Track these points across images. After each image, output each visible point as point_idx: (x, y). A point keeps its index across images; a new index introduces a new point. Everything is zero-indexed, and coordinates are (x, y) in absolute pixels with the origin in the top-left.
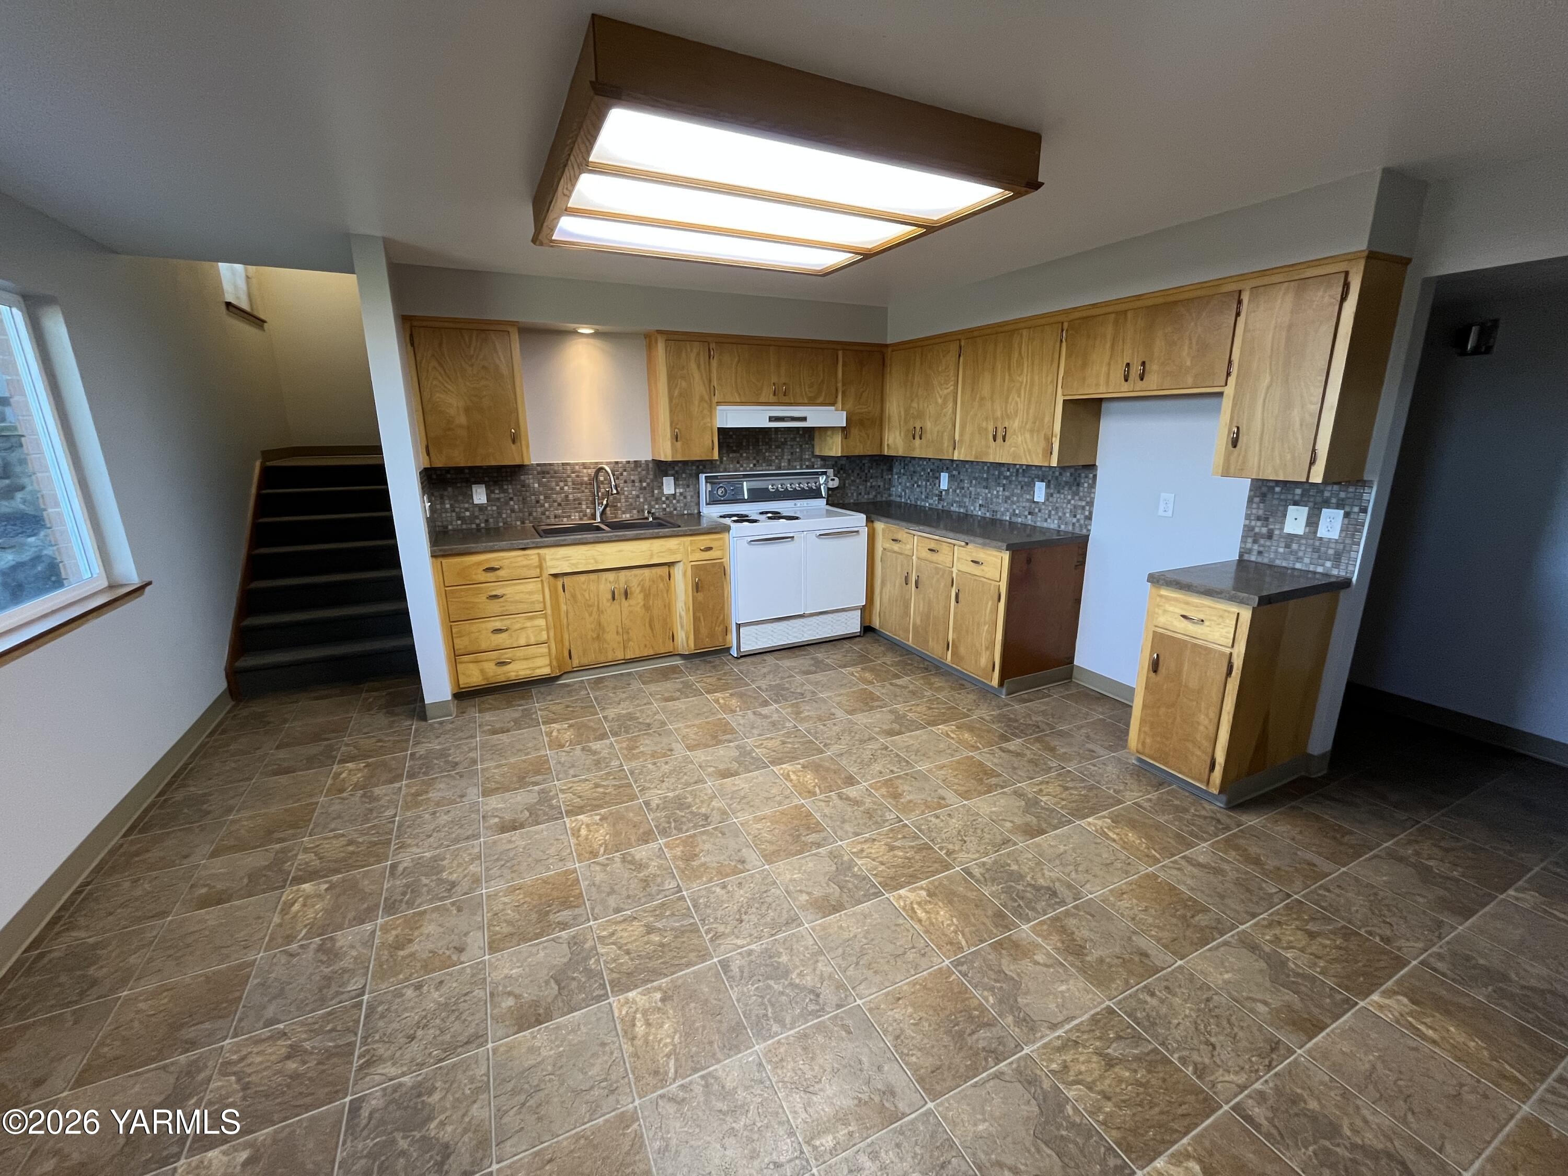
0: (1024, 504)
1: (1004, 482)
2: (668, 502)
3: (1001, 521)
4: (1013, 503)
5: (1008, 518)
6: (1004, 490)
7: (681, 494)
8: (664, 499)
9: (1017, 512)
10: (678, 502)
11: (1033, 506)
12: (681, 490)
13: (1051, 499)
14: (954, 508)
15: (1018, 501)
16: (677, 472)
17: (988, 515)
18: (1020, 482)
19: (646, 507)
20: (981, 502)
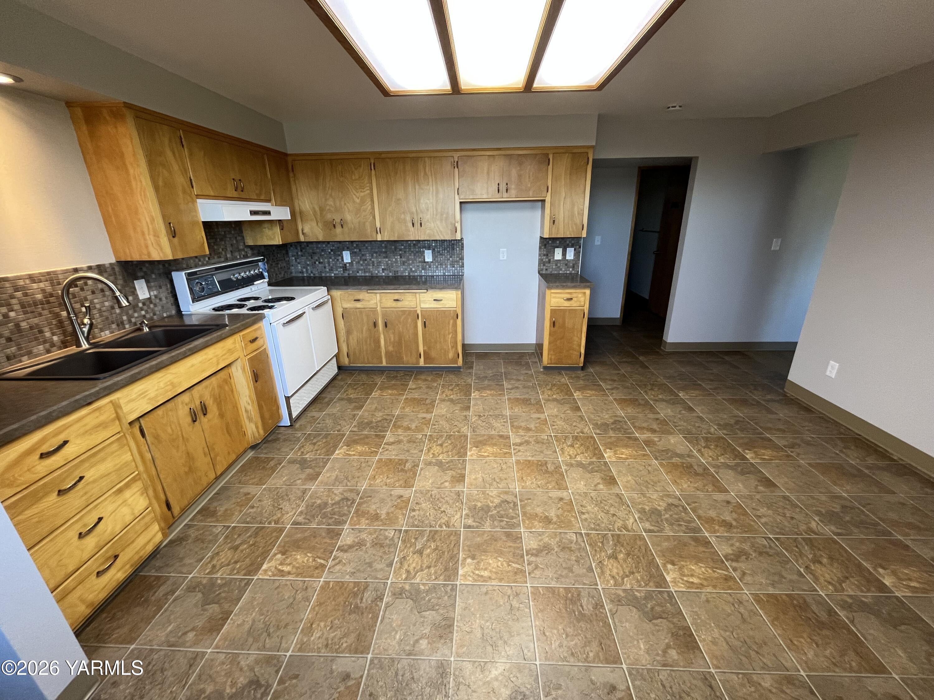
0: (418, 264)
1: (401, 252)
2: (145, 308)
3: (402, 276)
4: (409, 265)
5: (407, 274)
6: (401, 257)
7: (156, 296)
8: (140, 305)
9: (413, 269)
10: (155, 305)
11: (425, 264)
12: (155, 293)
13: (436, 259)
14: (360, 274)
15: (413, 263)
16: (145, 273)
17: (391, 274)
18: (412, 252)
19: (125, 318)
20: (383, 267)
